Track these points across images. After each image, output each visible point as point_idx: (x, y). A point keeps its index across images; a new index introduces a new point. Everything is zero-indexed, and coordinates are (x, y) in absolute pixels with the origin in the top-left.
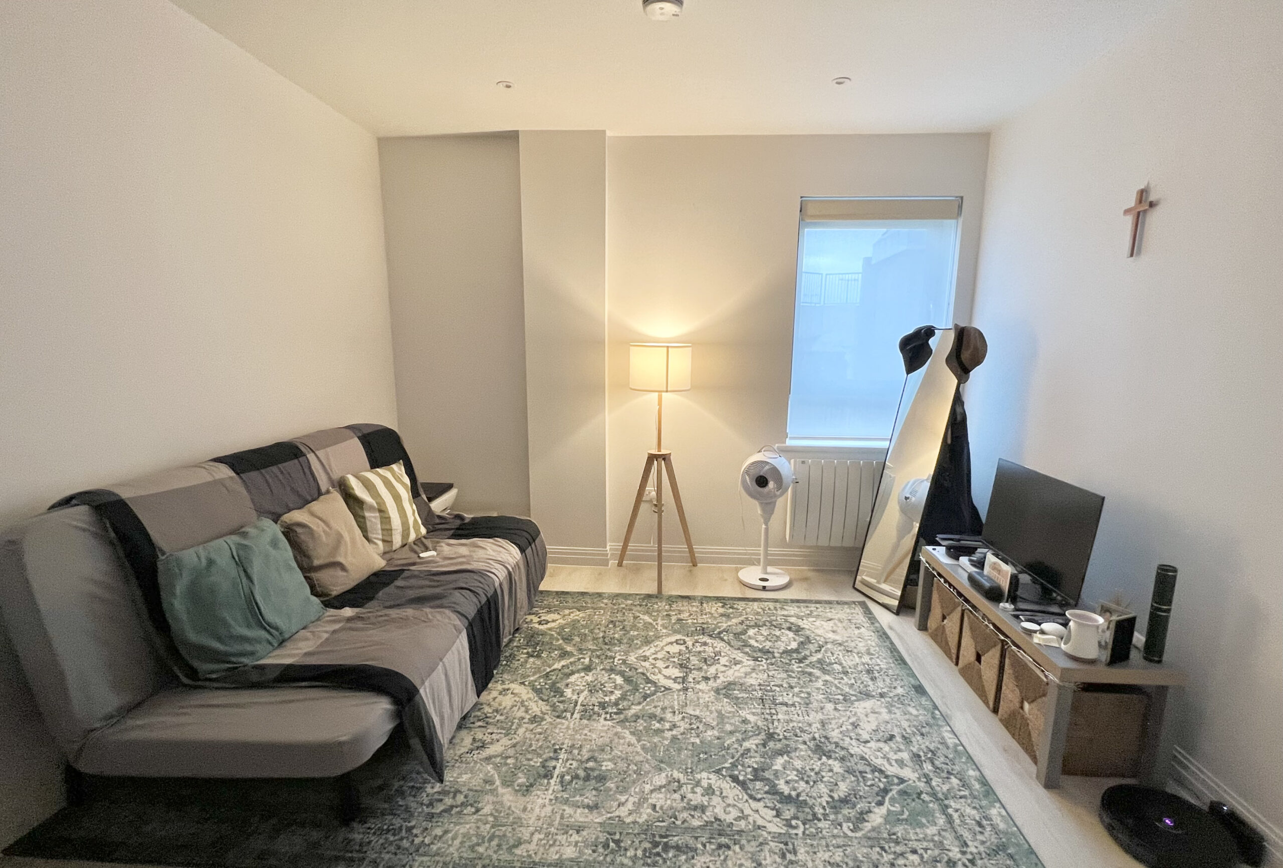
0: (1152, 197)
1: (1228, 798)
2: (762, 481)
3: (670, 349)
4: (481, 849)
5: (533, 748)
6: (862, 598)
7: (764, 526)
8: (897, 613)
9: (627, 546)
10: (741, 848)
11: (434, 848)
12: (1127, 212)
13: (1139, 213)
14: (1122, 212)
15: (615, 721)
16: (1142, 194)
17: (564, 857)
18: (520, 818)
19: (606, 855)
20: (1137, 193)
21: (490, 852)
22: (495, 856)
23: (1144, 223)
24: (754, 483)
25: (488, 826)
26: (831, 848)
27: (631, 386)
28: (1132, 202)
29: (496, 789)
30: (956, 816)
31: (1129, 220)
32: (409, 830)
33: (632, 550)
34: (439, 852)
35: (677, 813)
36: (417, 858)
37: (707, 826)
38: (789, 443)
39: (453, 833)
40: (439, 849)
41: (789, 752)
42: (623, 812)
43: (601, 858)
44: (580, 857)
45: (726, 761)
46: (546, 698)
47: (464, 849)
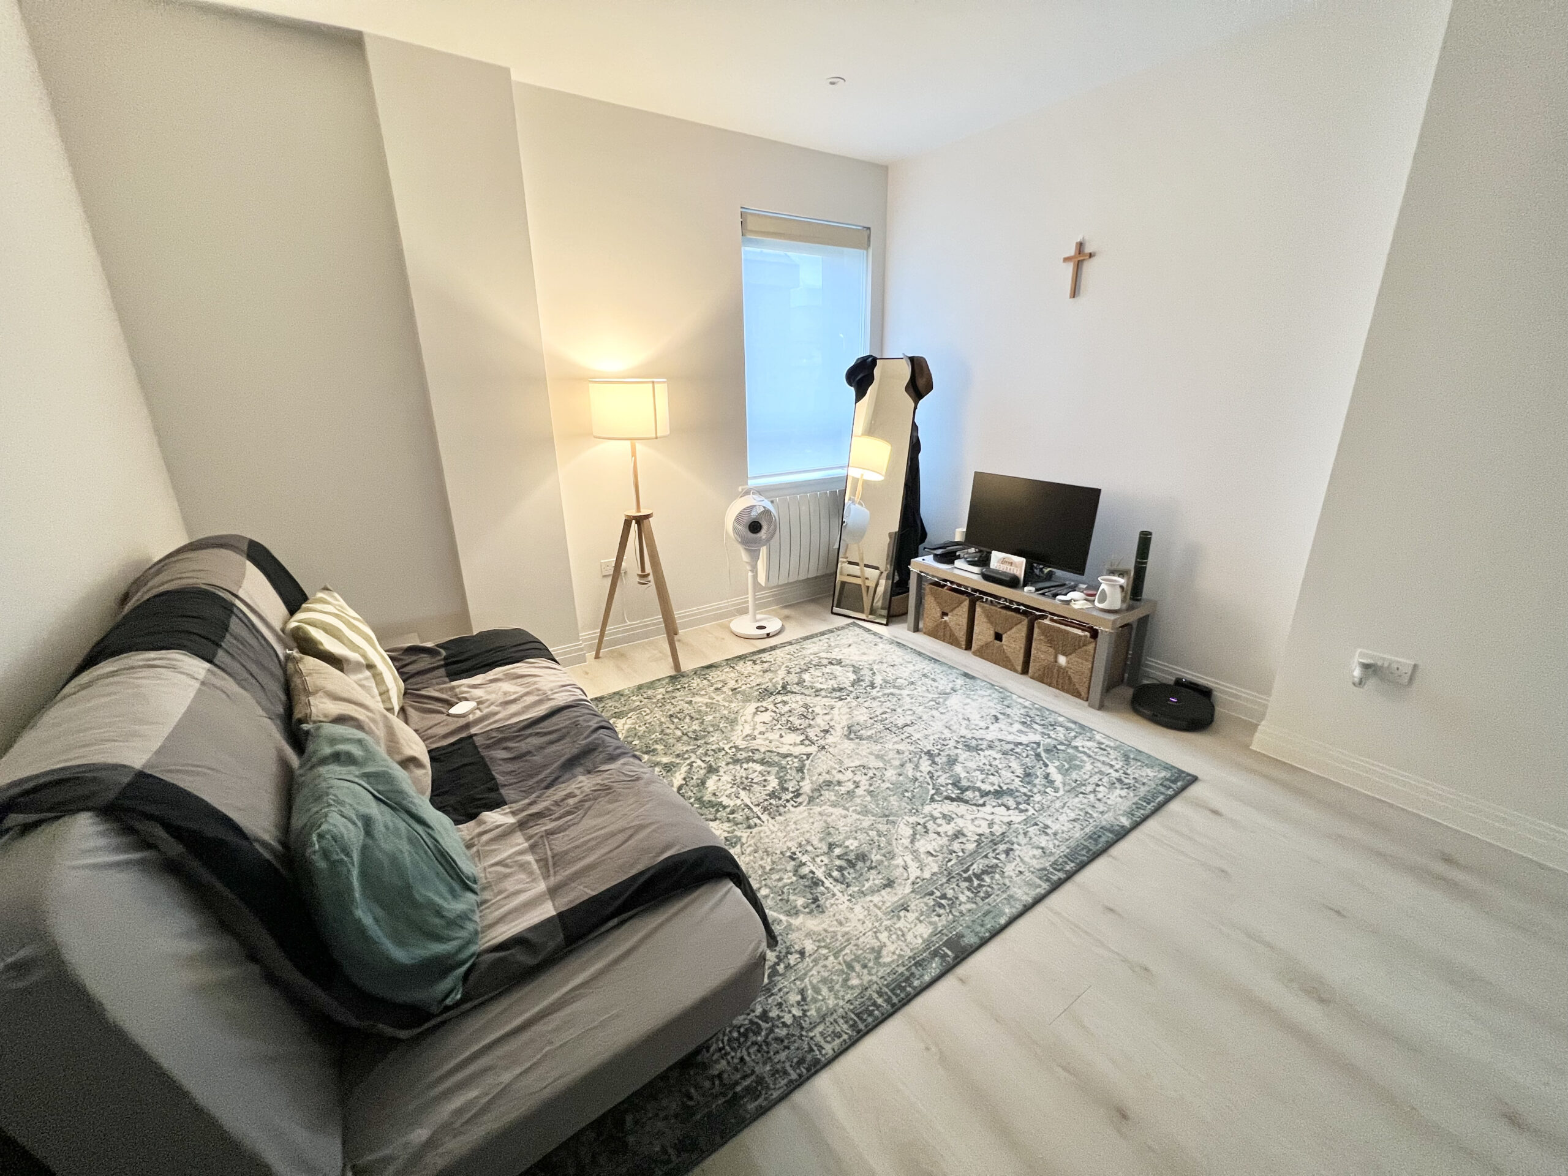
0: (1088, 249)
1: (1183, 674)
2: (755, 527)
3: (656, 385)
4: (855, 982)
5: (768, 868)
6: (851, 621)
7: (750, 574)
8: (887, 625)
9: (605, 631)
10: (1019, 844)
11: (812, 1013)
12: (1066, 260)
13: (1079, 261)
14: (1062, 260)
15: (805, 804)
16: (1080, 246)
17: (925, 936)
18: (847, 933)
19: (951, 911)
20: (1076, 246)
21: (866, 978)
22: (874, 978)
23: (1081, 268)
24: (748, 530)
25: (831, 958)
26: (1061, 810)
27: (595, 434)
28: (1072, 251)
29: (790, 925)
30: (1085, 750)
31: (1070, 268)
32: (764, 1016)
33: (610, 634)
34: (822, 1013)
35: (950, 848)
36: (811, 1034)
37: (980, 844)
38: (752, 483)
39: (809, 987)
40: (818, 1010)
41: (956, 760)
42: (914, 872)
43: (951, 917)
44: (936, 928)
45: (928, 791)
46: (712, 817)
47: (841, 993)
